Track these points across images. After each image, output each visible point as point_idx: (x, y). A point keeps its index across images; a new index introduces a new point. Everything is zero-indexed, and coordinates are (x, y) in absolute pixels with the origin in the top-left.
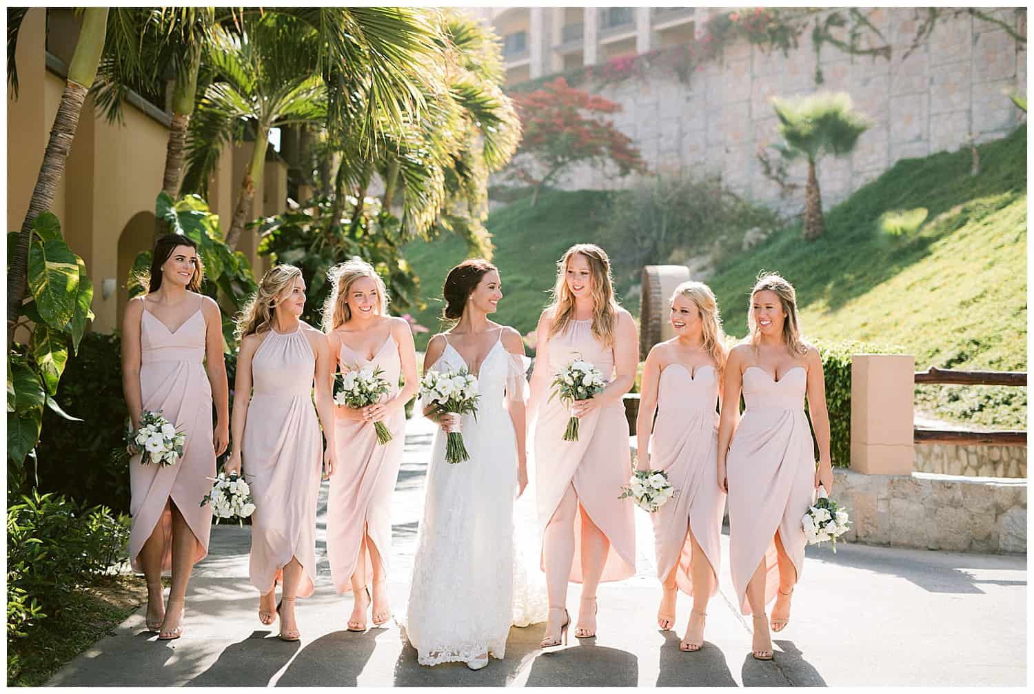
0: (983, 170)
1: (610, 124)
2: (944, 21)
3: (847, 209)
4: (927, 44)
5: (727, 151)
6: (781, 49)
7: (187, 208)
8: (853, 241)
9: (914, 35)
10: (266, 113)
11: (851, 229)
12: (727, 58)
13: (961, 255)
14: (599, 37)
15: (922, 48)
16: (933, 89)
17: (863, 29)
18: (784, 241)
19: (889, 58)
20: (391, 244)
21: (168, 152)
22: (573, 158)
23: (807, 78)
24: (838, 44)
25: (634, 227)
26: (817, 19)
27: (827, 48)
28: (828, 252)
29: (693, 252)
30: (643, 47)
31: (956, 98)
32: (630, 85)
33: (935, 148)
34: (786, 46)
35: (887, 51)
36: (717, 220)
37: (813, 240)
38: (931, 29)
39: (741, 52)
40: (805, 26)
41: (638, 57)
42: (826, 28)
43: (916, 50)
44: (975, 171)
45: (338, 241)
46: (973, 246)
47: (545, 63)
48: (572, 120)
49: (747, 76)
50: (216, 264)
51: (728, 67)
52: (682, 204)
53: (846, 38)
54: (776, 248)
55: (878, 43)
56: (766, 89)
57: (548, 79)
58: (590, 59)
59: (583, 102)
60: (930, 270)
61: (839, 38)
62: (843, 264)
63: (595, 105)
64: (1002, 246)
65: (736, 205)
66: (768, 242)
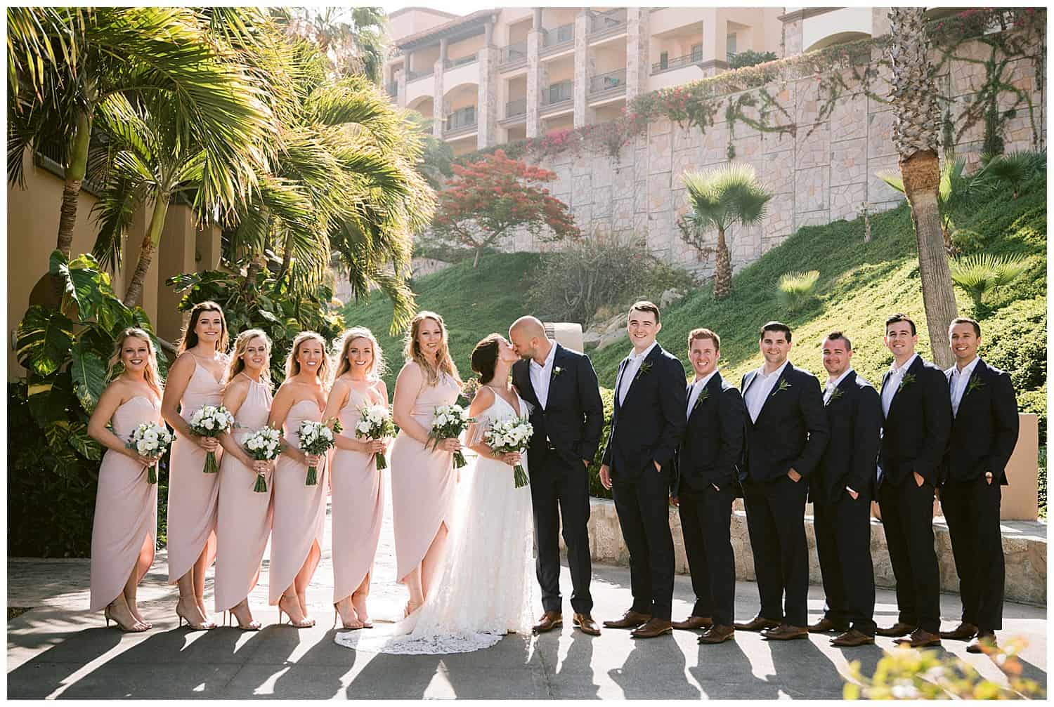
0: (874, 238)
1: (546, 192)
2: (844, 103)
3: (755, 271)
4: (828, 123)
5: (650, 218)
6: (698, 126)
7: (79, 266)
8: (757, 300)
9: (817, 115)
10: (166, 179)
11: (757, 289)
12: (650, 133)
13: (847, 314)
14: (539, 113)
15: (824, 126)
16: (834, 164)
17: (772, 108)
18: (697, 300)
19: (794, 136)
20: (314, 300)
21: (62, 214)
22: (513, 224)
23: (722, 152)
24: (749, 122)
25: (564, 286)
26: (730, 100)
27: (740, 126)
28: (736, 311)
29: (616, 310)
30: (579, 122)
31: (853, 171)
32: (566, 158)
33: (834, 216)
34: (703, 123)
35: (792, 128)
36: (639, 281)
37: (722, 300)
38: (832, 109)
39: (663, 128)
40: (719, 106)
41: (573, 132)
42: (739, 107)
43: (819, 128)
44: (867, 238)
45: (253, 298)
46: (858, 306)
47: (490, 136)
48: (509, 187)
49: (669, 150)
50: (110, 317)
51: (651, 142)
52: (607, 266)
53: (756, 117)
54: (689, 306)
55: (785, 121)
56: (685, 162)
57: (491, 151)
58: (532, 132)
59: (520, 172)
60: (820, 327)
61: (750, 117)
62: (748, 322)
63: (533, 174)
64: (883, 306)
65: (656, 268)
66: (684, 301)
